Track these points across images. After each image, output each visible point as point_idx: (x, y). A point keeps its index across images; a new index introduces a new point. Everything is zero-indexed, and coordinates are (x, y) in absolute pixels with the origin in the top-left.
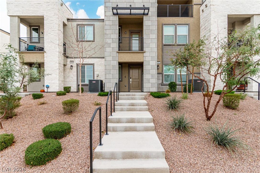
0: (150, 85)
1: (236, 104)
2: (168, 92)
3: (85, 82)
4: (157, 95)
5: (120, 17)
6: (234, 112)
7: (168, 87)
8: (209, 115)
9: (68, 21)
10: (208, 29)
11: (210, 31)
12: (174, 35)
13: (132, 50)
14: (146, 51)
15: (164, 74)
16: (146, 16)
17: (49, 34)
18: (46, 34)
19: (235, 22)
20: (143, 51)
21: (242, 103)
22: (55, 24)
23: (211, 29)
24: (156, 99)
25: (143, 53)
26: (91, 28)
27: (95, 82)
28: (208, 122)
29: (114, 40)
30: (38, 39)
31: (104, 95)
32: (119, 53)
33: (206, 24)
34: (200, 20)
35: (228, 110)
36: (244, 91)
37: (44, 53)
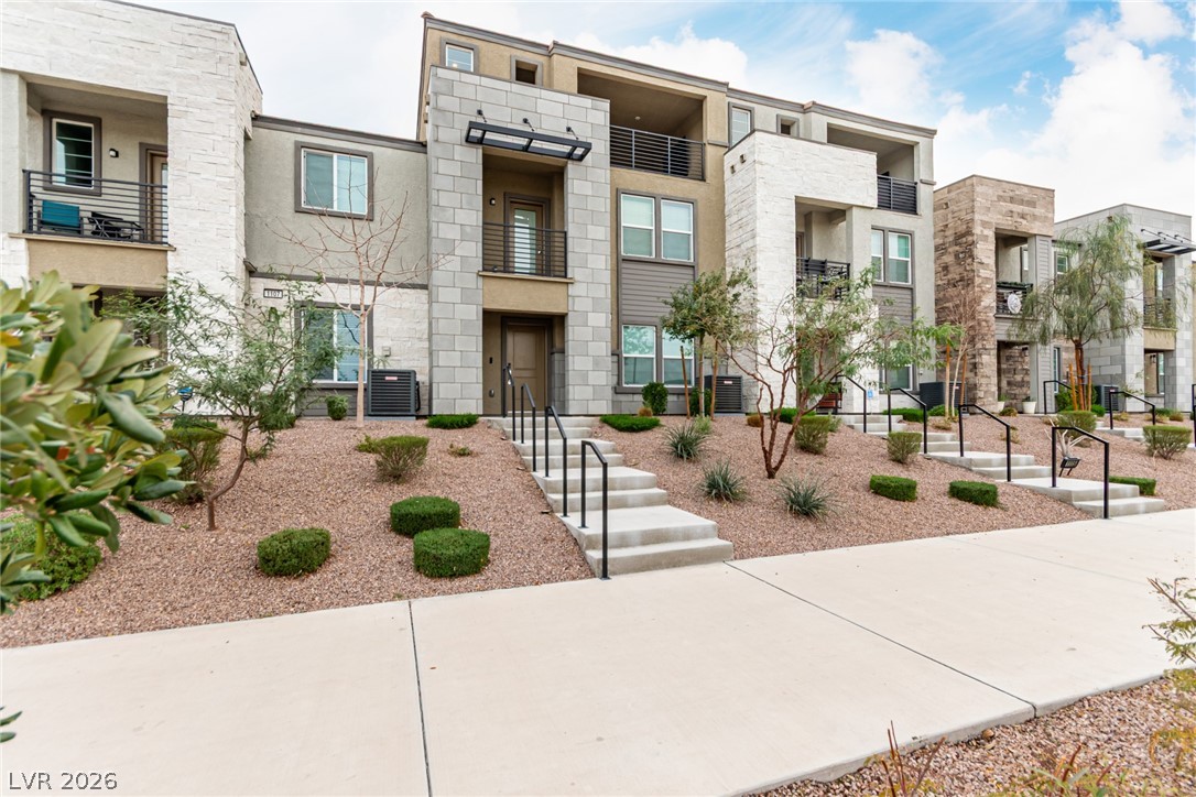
0: (588, 392)
1: (823, 440)
2: (645, 413)
3: (332, 378)
4: (628, 422)
5: (488, 153)
6: (817, 458)
7: (639, 398)
8: (774, 465)
9: (257, 123)
10: (749, 229)
11: (754, 237)
12: (654, 232)
13: (511, 269)
14: (577, 278)
15: (625, 355)
16: (575, 162)
17: (196, 177)
18: (176, 173)
19: (811, 213)
20: (565, 277)
21: (832, 440)
22: (220, 139)
23: (758, 230)
24: (625, 435)
25: (567, 283)
26: (361, 167)
27: (395, 378)
28: (772, 481)
29: (468, 229)
30: (137, 187)
31: (458, 425)
32: (487, 280)
33: (744, 213)
34: (724, 192)
35: (807, 456)
36: (835, 413)
37: (166, 251)
